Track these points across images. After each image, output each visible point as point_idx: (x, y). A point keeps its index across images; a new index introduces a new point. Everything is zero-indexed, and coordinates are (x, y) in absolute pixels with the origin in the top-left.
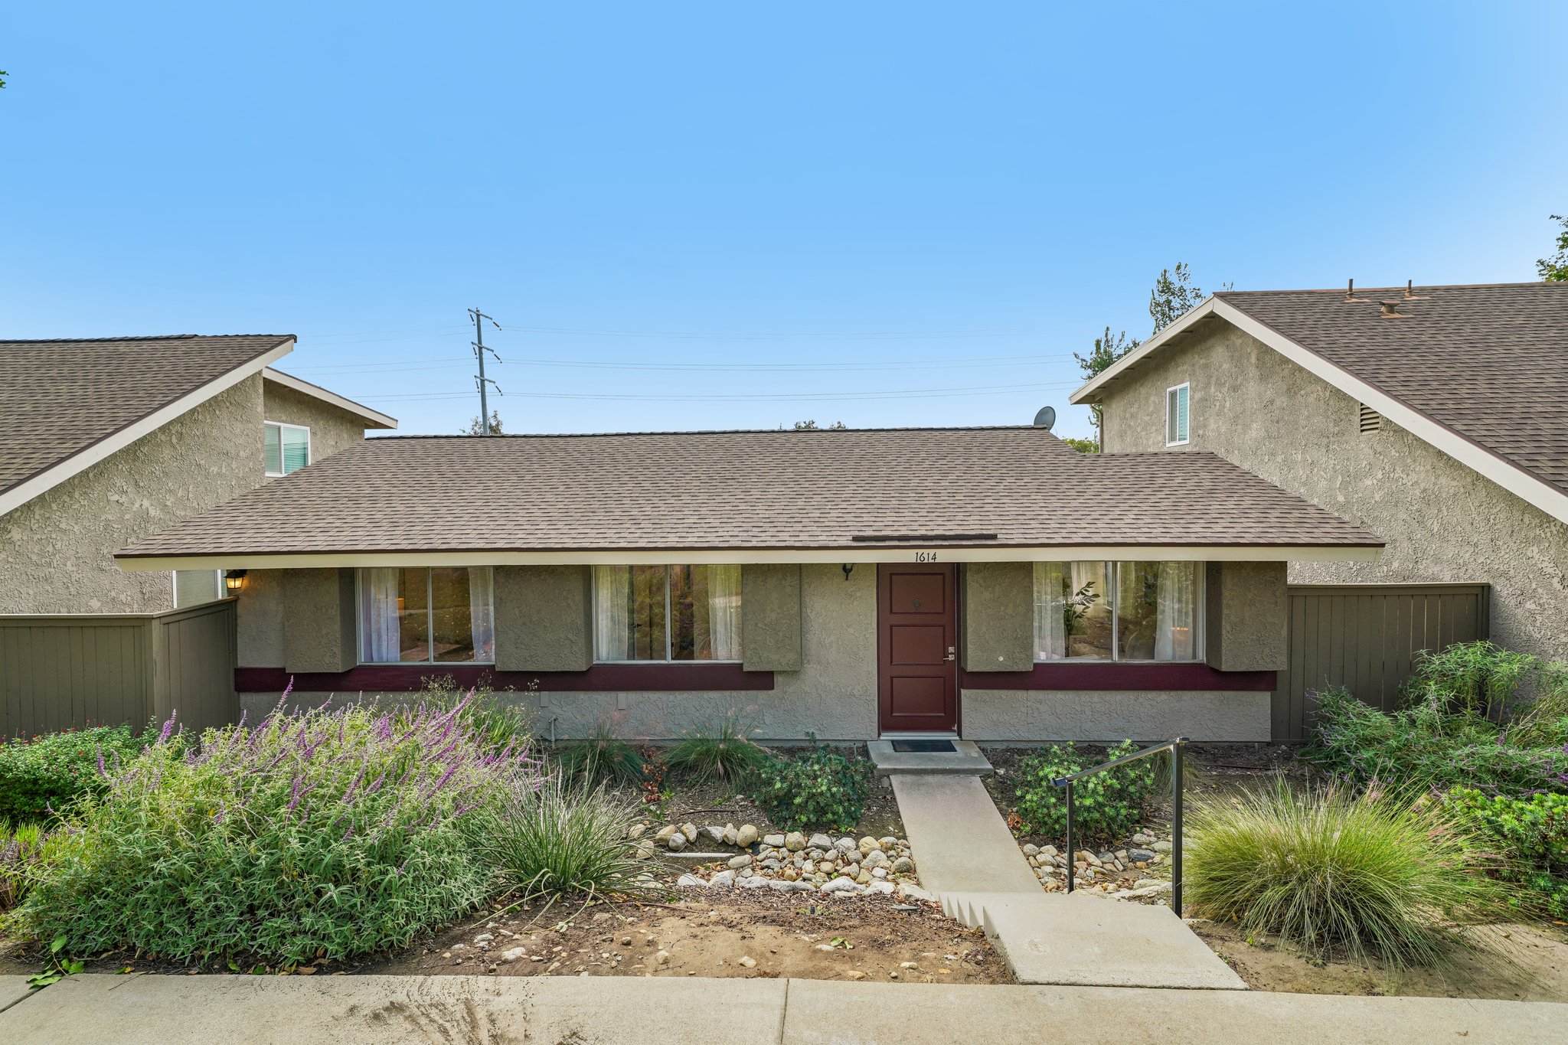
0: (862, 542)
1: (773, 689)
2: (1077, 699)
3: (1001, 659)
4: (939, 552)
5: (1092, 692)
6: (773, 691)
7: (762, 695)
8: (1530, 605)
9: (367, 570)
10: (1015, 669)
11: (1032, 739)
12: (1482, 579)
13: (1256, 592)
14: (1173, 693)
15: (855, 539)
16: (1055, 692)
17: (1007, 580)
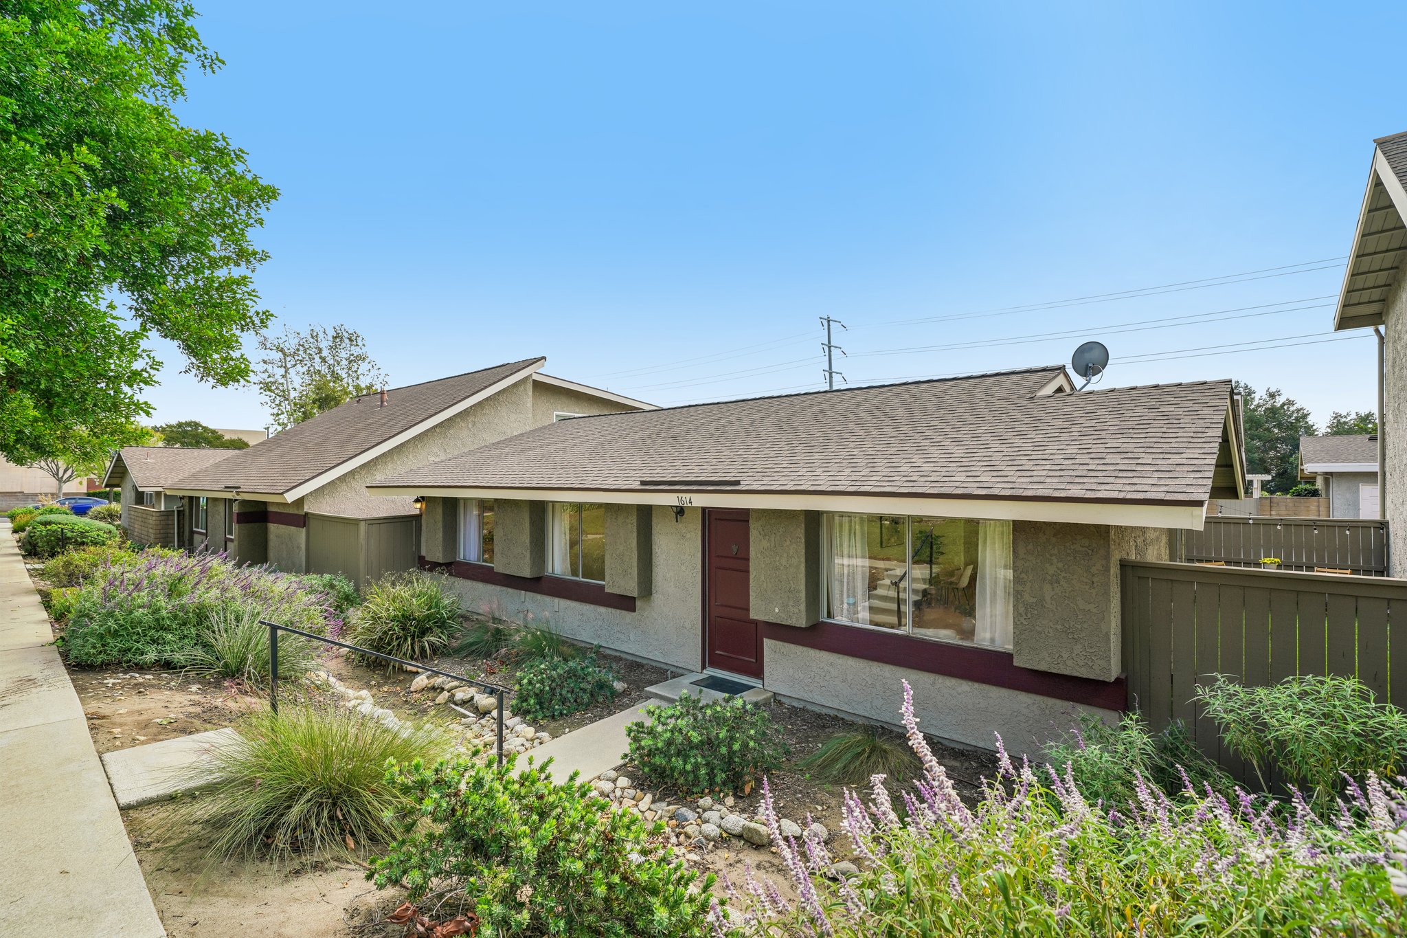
0: (649, 486)
1: (634, 611)
2: (868, 669)
3: (777, 610)
4: (694, 497)
5: (884, 665)
6: (633, 614)
7: (628, 616)
9: (465, 499)
10: (789, 623)
11: (824, 703)
13: (1060, 565)
14: (976, 685)
15: (642, 483)
16: (846, 657)
17: (781, 530)
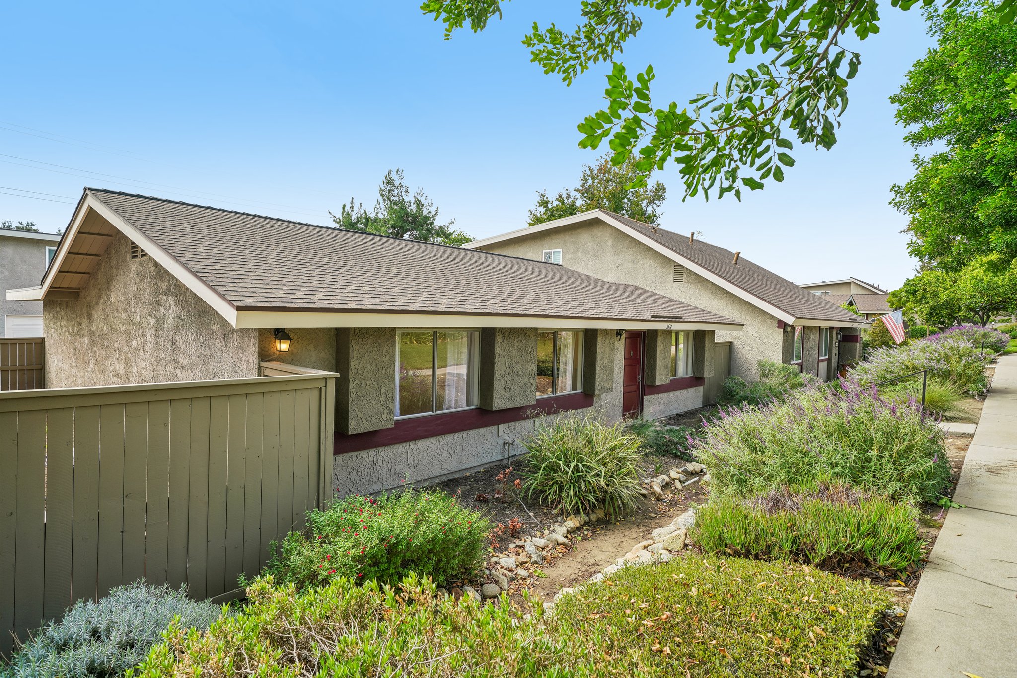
0: (654, 318)
1: (592, 405)
8: (748, 348)
12: (730, 340)
15: (652, 317)
